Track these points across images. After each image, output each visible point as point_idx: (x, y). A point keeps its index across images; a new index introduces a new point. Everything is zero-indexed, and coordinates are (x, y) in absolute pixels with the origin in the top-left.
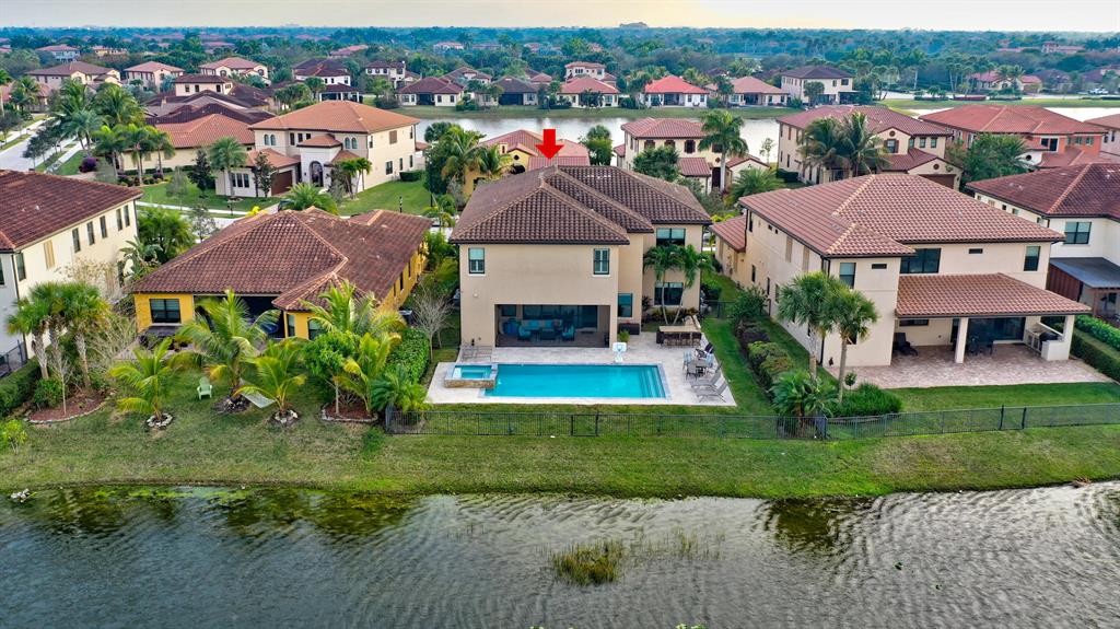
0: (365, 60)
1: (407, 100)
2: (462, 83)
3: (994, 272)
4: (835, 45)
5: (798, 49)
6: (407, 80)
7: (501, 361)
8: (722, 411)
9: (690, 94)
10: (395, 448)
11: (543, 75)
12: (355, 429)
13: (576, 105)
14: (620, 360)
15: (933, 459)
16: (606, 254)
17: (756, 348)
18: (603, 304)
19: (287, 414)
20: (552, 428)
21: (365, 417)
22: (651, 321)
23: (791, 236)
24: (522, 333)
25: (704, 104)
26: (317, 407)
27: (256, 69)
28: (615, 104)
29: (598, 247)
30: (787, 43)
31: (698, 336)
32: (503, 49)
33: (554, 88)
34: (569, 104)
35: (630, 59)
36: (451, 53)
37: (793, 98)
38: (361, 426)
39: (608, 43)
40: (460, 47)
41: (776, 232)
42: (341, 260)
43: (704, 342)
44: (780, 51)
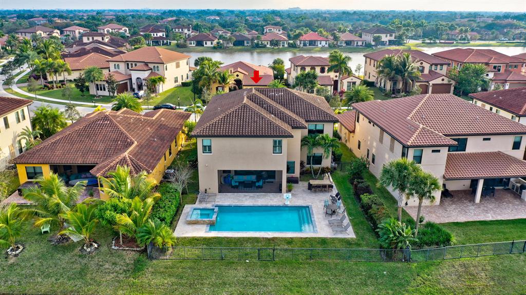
0: (174, 25)
1: (191, 44)
2: (216, 36)
3: (496, 150)
4: (384, 18)
5: (368, 19)
6: (193, 34)
7: (220, 203)
8: (348, 242)
9: (321, 41)
10: (153, 270)
11: (254, 31)
12: (130, 255)
13: (268, 46)
14: (288, 203)
15: (474, 275)
16: (280, 142)
17: (365, 198)
18: (278, 170)
19: (91, 245)
20: (247, 254)
21: (138, 246)
22: (305, 174)
23: (383, 130)
24: (233, 184)
25: (327, 46)
26: (110, 238)
27: (123, 29)
28: (286, 45)
29: (275, 139)
30: (362, 16)
31: (331, 186)
32: (237, 20)
33: (258, 38)
34: (266, 45)
35: (293, 24)
36: (214, 21)
37: (367, 43)
38: (134, 253)
39: (284, 17)
40: (218, 18)
41: (373, 125)
42: (133, 143)
43: (335, 191)
44: (359, 20)
